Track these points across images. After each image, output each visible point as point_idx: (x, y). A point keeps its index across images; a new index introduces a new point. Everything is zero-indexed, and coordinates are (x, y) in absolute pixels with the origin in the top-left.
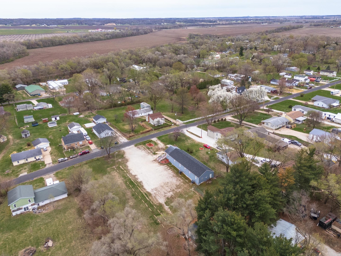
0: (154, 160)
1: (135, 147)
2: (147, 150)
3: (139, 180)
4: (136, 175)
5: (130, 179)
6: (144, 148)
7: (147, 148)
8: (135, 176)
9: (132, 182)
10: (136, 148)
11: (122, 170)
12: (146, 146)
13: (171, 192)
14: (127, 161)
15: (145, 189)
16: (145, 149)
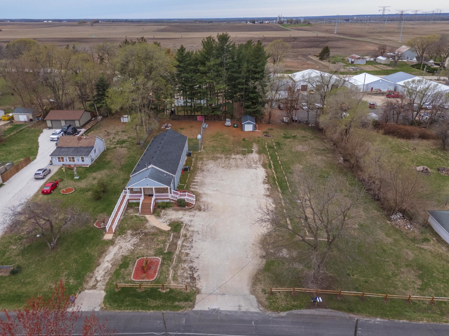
0: (200, 210)
1: (198, 292)
2: (177, 252)
3: (267, 187)
4: (265, 197)
5: (283, 193)
6: (175, 268)
7: (171, 260)
8: (267, 196)
9: (281, 188)
10: (201, 284)
11: (290, 220)
12: (161, 273)
13: (232, 157)
14: (265, 239)
15: (267, 172)
16: (180, 260)
